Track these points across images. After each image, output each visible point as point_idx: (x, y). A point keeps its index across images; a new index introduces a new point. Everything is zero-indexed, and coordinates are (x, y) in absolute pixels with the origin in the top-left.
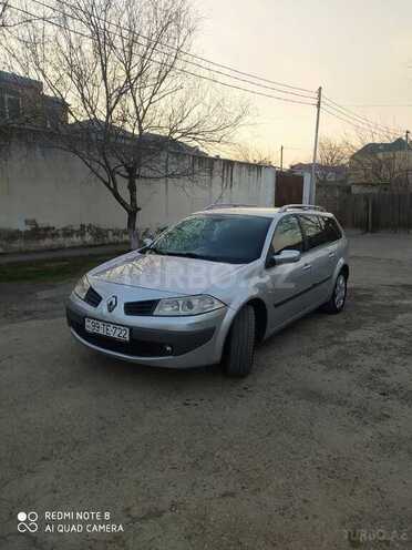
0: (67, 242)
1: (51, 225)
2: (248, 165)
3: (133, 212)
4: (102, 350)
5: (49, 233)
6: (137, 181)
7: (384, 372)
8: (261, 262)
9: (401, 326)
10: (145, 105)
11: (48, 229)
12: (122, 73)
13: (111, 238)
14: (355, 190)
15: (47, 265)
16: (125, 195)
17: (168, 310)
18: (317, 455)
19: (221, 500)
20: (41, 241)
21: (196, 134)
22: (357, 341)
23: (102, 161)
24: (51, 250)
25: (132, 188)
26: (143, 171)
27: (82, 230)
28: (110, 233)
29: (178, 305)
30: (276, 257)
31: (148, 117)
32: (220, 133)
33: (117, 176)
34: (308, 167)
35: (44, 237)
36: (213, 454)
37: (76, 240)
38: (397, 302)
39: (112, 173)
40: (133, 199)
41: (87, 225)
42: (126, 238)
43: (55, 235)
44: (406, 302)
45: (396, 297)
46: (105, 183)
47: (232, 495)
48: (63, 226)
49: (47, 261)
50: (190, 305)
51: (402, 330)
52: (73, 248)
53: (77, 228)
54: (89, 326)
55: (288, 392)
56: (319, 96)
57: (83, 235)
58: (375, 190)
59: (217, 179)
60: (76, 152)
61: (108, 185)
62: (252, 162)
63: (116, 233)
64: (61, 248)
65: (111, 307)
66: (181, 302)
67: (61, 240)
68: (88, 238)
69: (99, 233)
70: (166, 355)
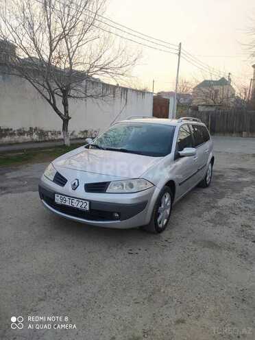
0: (21, 139)
1: (10, 128)
2: (136, 91)
3: (66, 120)
4: (69, 216)
5: (8, 132)
6: (68, 99)
7: (250, 226)
8: (172, 155)
9: (249, 196)
10: (74, 48)
11: (8, 130)
12: (59, 25)
13: (50, 136)
14: (201, 109)
15: (10, 154)
16: (61, 109)
17: (115, 189)
18: (229, 287)
19: (177, 326)
20: (3, 138)
21: (107, 69)
22: (226, 206)
23: (46, 85)
24: (10, 144)
25: (65, 104)
26: (72, 92)
27: (31, 132)
28: (50, 134)
29: (123, 185)
30: (180, 152)
31: (76, 56)
32: (124, 69)
33: (55, 95)
34: (170, 94)
35: (5, 135)
36: (159, 290)
37: (27, 138)
38: (240, 179)
39: (52, 93)
40: (66, 112)
41: (34, 127)
42: (61, 136)
43: (13, 134)
44: (244, 179)
45: (238, 177)
46: (48, 100)
47: (183, 322)
48: (18, 128)
49: (9, 152)
50: (131, 186)
51: (249, 198)
52: (25, 143)
53: (28, 129)
54: (58, 200)
55: (194, 242)
56: (180, 48)
57: (31, 134)
58: (213, 109)
59: (118, 100)
60: (26, 78)
61: (49, 101)
62: (138, 89)
63: (54, 133)
64: (17, 143)
65: (75, 187)
66: (124, 184)
67: (17, 137)
68: (35, 137)
69: (42, 133)
70: (115, 220)
